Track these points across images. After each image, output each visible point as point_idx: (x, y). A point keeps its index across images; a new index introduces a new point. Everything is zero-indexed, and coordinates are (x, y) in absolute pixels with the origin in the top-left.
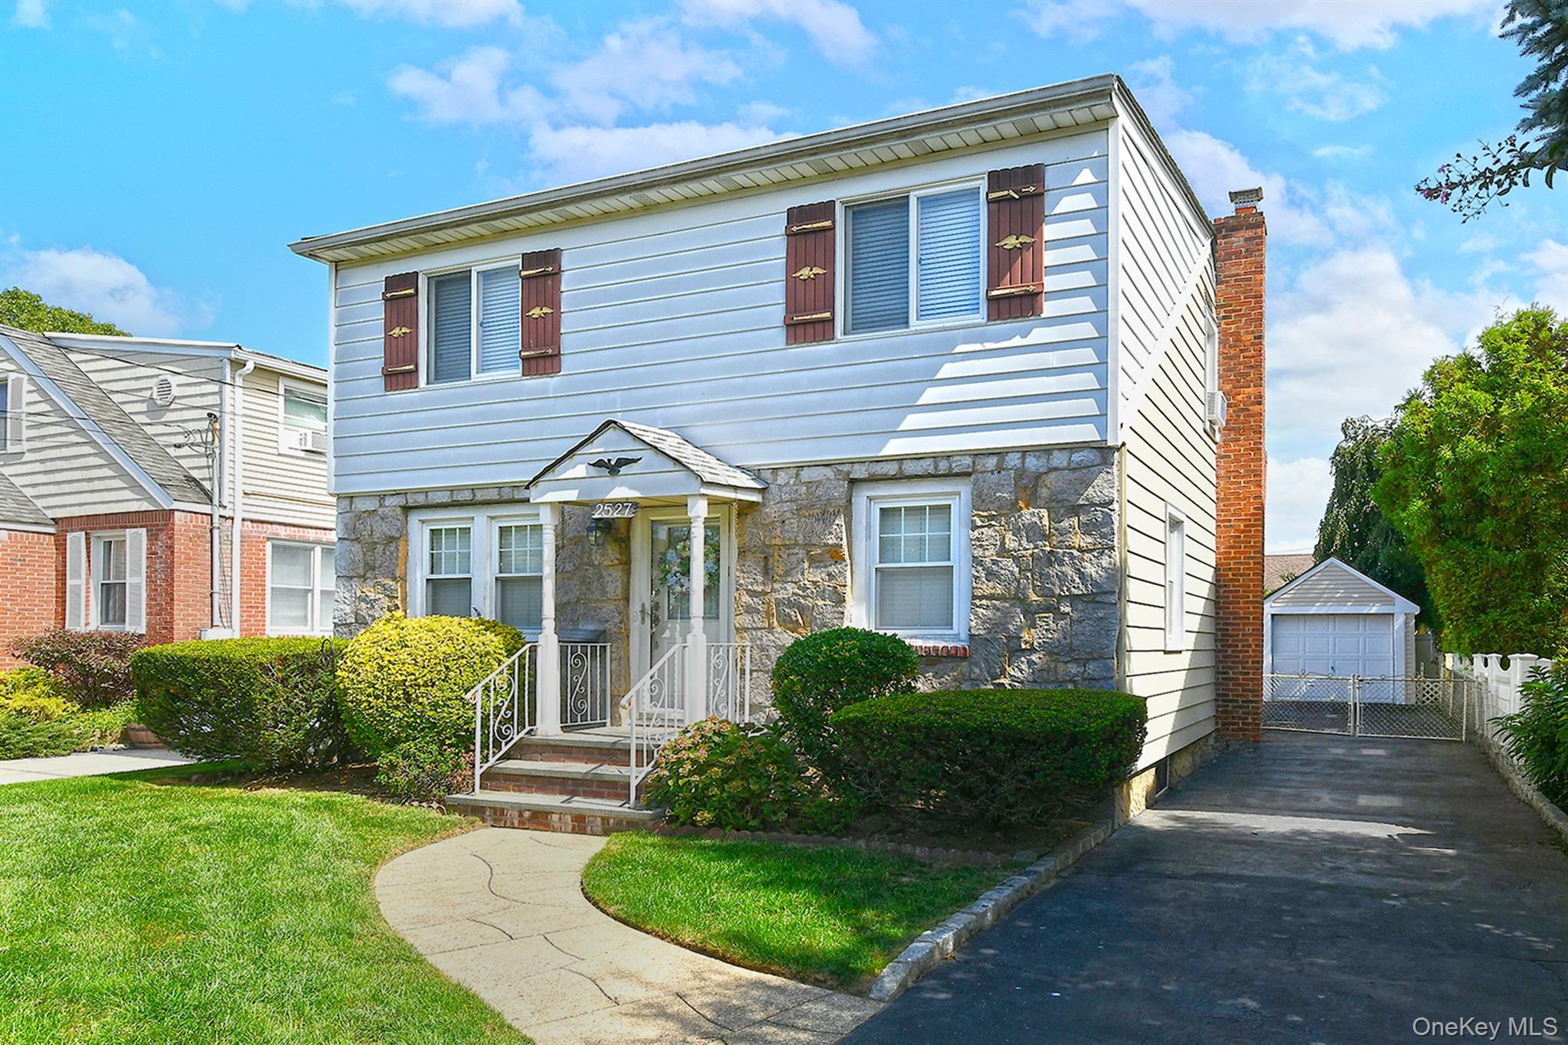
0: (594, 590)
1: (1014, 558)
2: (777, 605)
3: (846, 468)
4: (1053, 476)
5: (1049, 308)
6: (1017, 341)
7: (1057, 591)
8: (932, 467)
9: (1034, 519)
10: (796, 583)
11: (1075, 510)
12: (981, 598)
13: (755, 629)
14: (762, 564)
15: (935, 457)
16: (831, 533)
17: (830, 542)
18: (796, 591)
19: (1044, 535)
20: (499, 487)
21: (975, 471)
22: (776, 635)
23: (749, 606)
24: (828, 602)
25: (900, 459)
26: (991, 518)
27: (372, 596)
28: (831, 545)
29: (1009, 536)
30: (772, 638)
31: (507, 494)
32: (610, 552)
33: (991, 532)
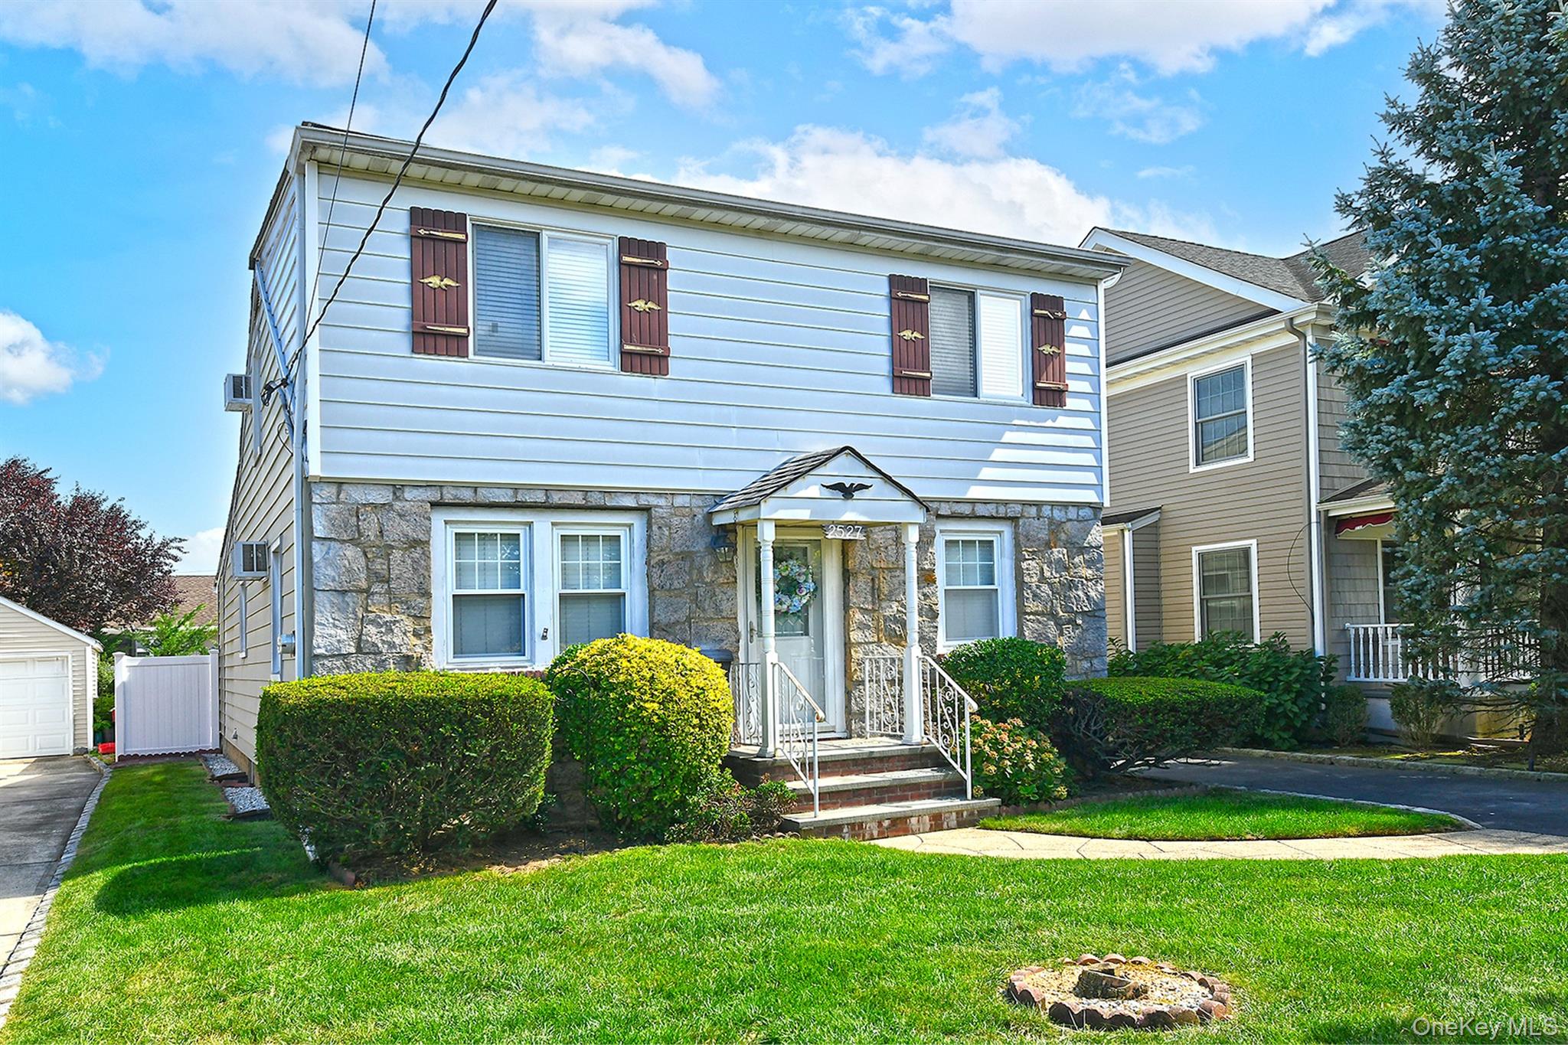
0: (707, 607)
1: (1049, 584)
2: (885, 621)
3: (935, 505)
4: (1069, 524)
5: (1071, 403)
6: (1049, 423)
7: (1075, 609)
8: (995, 510)
9: (1061, 556)
10: (898, 602)
11: (1082, 550)
12: (1029, 614)
13: (866, 643)
14: (870, 584)
15: (998, 502)
16: (926, 559)
17: (926, 567)
18: (900, 608)
19: (1065, 568)
20: (586, 491)
21: (1022, 516)
22: (884, 648)
23: (861, 623)
24: (925, 618)
25: (973, 502)
26: (1033, 553)
27: (388, 617)
28: (928, 570)
29: (1045, 567)
30: (881, 651)
31: (595, 499)
32: (724, 569)
33: (1033, 563)
